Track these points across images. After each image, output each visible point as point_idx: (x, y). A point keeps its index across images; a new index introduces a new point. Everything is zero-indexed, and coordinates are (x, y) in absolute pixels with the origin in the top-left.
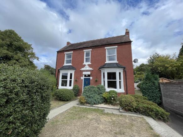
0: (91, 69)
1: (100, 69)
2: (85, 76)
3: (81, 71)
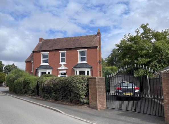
0: (66, 68)
1: (74, 69)
2: (62, 74)
3: (57, 70)
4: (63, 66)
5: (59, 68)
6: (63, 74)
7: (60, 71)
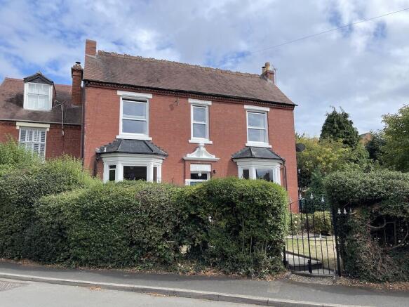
0: (213, 157)
2: (194, 176)
3: (184, 161)
4: (203, 149)
5: (190, 156)
6: (200, 175)
7: (191, 165)
